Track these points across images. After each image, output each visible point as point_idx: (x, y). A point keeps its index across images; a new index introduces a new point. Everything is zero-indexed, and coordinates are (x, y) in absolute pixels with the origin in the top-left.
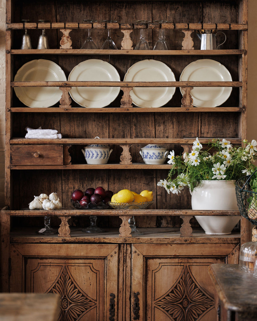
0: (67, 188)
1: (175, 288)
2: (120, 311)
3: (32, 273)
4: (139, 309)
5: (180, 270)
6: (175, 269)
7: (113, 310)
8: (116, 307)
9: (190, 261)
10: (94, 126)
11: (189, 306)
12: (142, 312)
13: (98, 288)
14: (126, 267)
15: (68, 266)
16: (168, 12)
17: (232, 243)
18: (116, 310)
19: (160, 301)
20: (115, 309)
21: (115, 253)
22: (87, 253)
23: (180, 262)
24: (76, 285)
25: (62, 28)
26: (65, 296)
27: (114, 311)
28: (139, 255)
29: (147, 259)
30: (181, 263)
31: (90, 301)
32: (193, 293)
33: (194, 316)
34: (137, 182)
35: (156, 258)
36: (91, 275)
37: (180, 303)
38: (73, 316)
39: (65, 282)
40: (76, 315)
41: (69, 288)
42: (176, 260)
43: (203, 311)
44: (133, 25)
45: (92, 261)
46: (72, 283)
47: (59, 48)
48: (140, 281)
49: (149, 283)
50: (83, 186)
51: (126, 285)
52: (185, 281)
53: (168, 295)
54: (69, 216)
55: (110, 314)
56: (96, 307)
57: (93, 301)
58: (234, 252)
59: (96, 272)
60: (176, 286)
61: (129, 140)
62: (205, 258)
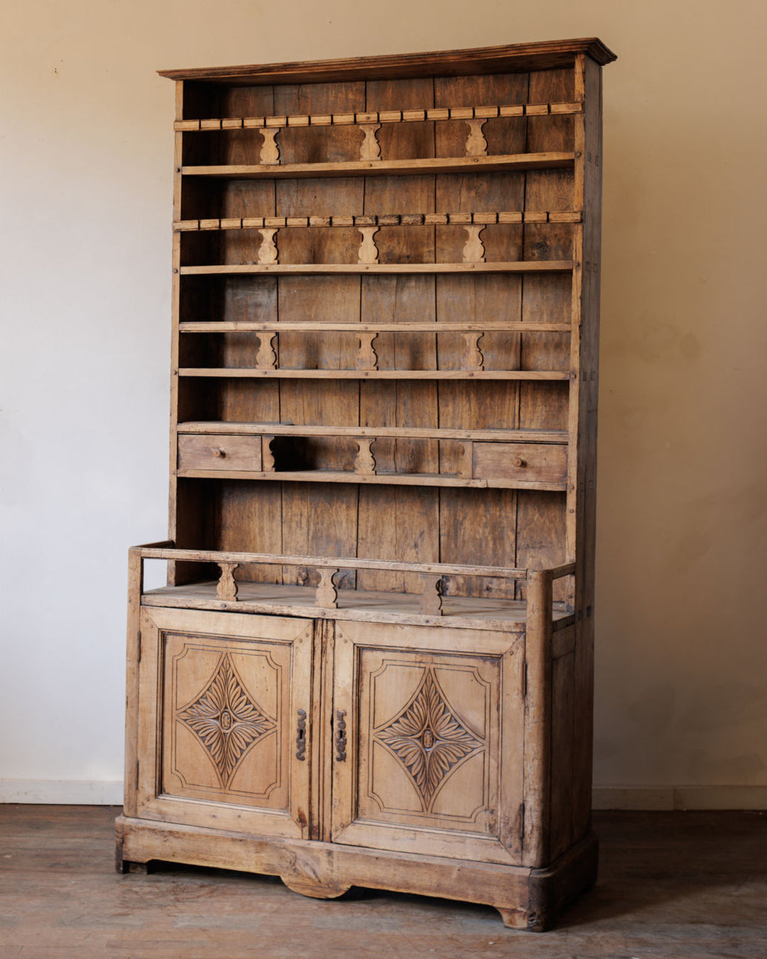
1: (409, 708)
2: (315, 743)
3: (175, 662)
4: (345, 742)
5: (419, 676)
6: (410, 673)
7: (302, 740)
8: (307, 735)
9: (437, 659)
11: (435, 746)
12: (351, 747)
13: (279, 697)
14: (326, 662)
15: (231, 653)
17: (511, 632)
18: (308, 741)
19: (383, 730)
20: (305, 740)
21: (307, 636)
22: (260, 633)
23: (418, 660)
24: (244, 689)
26: (226, 708)
27: (305, 743)
28: (346, 642)
29: (360, 650)
30: (419, 662)
31: (267, 720)
32: (440, 721)
33: (443, 766)
35: (378, 649)
36: (269, 674)
37: (419, 738)
38: (239, 745)
39: (227, 681)
40: (244, 744)
41: (233, 693)
42: (412, 657)
43: (459, 758)
45: (269, 647)
46: (238, 684)
48: (348, 691)
49: (365, 696)
51: (325, 697)
52: (428, 698)
53: (397, 722)
54: (234, 563)
55: (298, 747)
56: (277, 731)
57: (272, 721)
58: (514, 650)
59: (277, 669)
60: (412, 705)
62: (462, 656)
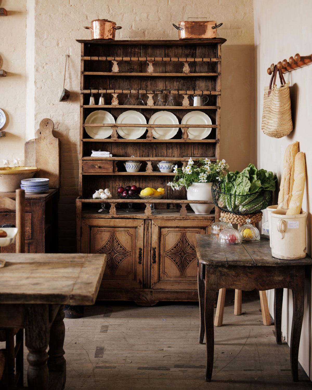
0: (115, 185)
1: (177, 245)
2: (145, 258)
3: (94, 236)
4: (156, 257)
5: (180, 235)
6: (177, 234)
7: (140, 258)
8: (142, 256)
9: (186, 229)
10: (131, 150)
11: (185, 256)
12: (157, 259)
13: (132, 244)
14: (148, 233)
15: (115, 232)
16: (175, 83)
17: (210, 220)
18: (142, 258)
19: (168, 252)
20: (141, 257)
21: (142, 224)
22: (126, 225)
23: (180, 230)
24: (119, 243)
25: (113, 93)
26: (113, 249)
27: (141, 258)
28: (156, 226)
29: (160, 228)
30: (180, 231)
31: (128, 252)
32: (187, 248)
33: (188, 262)
34: (156, 182)
35: (166, 228)
36: (128, 237)
37: (180, 254)
38: (118, 260)
39: (113, 241)
40: (119, 260)
41: (115, 244)
42: (178, 229)
43: (193, 259)
44: (154, 91)
45: (129, 229)
46: (117, 242)
47: (111, 105)
48: (157, 241)
49: (162, 242)
50: (124, 184)
51: (148, 244)
52: (183, 241)
53: (173, 249)
54: (115, 203)
55: (139, 260)
56: (131, 255)
57: (129, 252)
58: (211, 225)
59: (131, 236)
60: (177, 244)
61: (151, 159)
62: (194, 228)
